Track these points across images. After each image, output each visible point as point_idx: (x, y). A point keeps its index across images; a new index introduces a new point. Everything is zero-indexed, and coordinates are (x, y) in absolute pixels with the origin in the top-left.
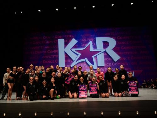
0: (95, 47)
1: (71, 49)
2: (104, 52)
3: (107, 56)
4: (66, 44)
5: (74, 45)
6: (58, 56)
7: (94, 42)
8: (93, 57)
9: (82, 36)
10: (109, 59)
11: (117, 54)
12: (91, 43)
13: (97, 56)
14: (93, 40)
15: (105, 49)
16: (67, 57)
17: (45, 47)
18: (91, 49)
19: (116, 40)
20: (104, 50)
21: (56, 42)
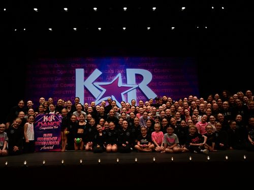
0: (125, 81)
1: (93, 83)
2: (136, 88)
3: (140, 93)
4: (87, 75)
5: (98, 78)
6: (75, 92)
7: (124, 75)
8: (122, 94)
9: (108, 65)
10: (143, 98)
11: (153, 91)
12: (119, 75)
13: (127, 93)
14: (123, 72)
15: (137, 84)
16: (88, 94)
17: (57, 79)
18: (120, 84)
19: (153, 74)
20: (137, 86)
21: (73, 72)
